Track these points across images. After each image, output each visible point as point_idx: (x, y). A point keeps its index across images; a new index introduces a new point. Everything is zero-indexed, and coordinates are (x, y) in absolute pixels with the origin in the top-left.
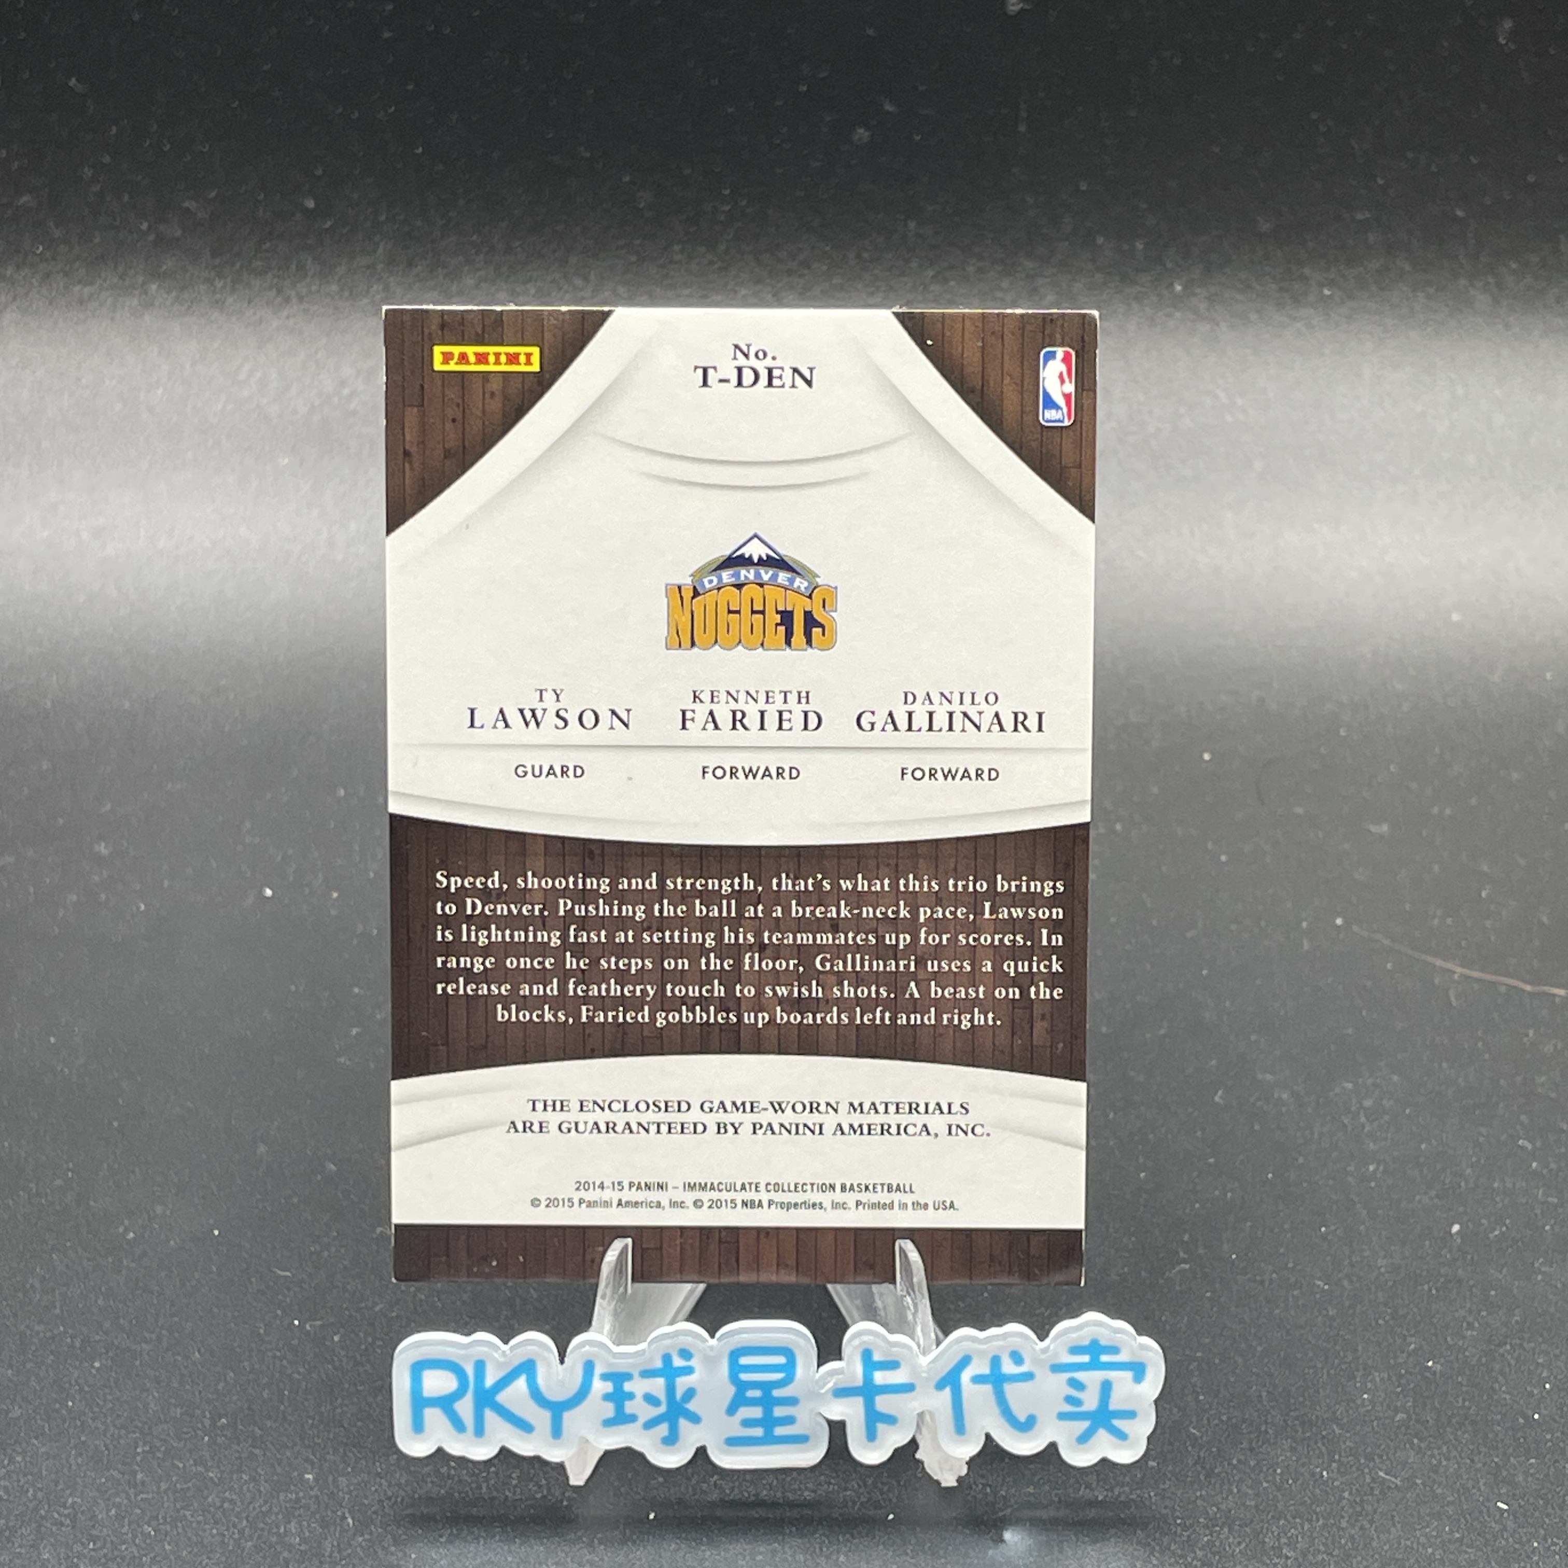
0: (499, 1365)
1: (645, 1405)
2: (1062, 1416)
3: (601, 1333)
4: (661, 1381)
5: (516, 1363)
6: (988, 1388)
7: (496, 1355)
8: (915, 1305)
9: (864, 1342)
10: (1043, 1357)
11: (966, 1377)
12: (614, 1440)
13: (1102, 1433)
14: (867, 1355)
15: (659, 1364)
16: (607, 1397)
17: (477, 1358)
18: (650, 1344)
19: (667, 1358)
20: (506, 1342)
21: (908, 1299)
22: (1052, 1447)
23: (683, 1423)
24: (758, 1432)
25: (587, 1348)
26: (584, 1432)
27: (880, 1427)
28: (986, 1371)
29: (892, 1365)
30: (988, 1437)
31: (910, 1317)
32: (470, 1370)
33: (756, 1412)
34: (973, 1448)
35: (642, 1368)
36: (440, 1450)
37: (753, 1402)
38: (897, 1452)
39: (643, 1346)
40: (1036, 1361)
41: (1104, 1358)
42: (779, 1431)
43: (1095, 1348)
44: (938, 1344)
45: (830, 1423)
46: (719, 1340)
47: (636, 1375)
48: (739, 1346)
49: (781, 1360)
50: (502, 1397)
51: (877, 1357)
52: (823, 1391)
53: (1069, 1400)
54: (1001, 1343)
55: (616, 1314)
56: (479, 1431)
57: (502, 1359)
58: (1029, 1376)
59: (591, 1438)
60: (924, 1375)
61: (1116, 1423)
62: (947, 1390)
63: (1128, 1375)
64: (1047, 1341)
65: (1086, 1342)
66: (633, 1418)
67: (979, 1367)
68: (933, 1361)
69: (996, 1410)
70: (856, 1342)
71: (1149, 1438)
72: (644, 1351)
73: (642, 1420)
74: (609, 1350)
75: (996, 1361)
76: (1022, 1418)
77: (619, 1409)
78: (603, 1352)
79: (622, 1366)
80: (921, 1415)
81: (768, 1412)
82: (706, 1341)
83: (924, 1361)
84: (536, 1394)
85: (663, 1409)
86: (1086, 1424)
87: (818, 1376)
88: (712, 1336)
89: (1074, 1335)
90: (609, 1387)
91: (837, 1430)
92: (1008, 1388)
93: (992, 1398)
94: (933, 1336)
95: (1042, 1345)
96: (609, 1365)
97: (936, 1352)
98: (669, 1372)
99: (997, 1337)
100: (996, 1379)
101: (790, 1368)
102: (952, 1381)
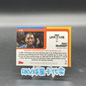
18: (36, 69)
25: (32, 69)
30: (55, 74)
38: (50, 75)
41: (62, 69)
51: (48, 69)
53: (60, 72)
99: (55, 68)
100: (55, 71)
101: (43, 70)
102: (53, 71)
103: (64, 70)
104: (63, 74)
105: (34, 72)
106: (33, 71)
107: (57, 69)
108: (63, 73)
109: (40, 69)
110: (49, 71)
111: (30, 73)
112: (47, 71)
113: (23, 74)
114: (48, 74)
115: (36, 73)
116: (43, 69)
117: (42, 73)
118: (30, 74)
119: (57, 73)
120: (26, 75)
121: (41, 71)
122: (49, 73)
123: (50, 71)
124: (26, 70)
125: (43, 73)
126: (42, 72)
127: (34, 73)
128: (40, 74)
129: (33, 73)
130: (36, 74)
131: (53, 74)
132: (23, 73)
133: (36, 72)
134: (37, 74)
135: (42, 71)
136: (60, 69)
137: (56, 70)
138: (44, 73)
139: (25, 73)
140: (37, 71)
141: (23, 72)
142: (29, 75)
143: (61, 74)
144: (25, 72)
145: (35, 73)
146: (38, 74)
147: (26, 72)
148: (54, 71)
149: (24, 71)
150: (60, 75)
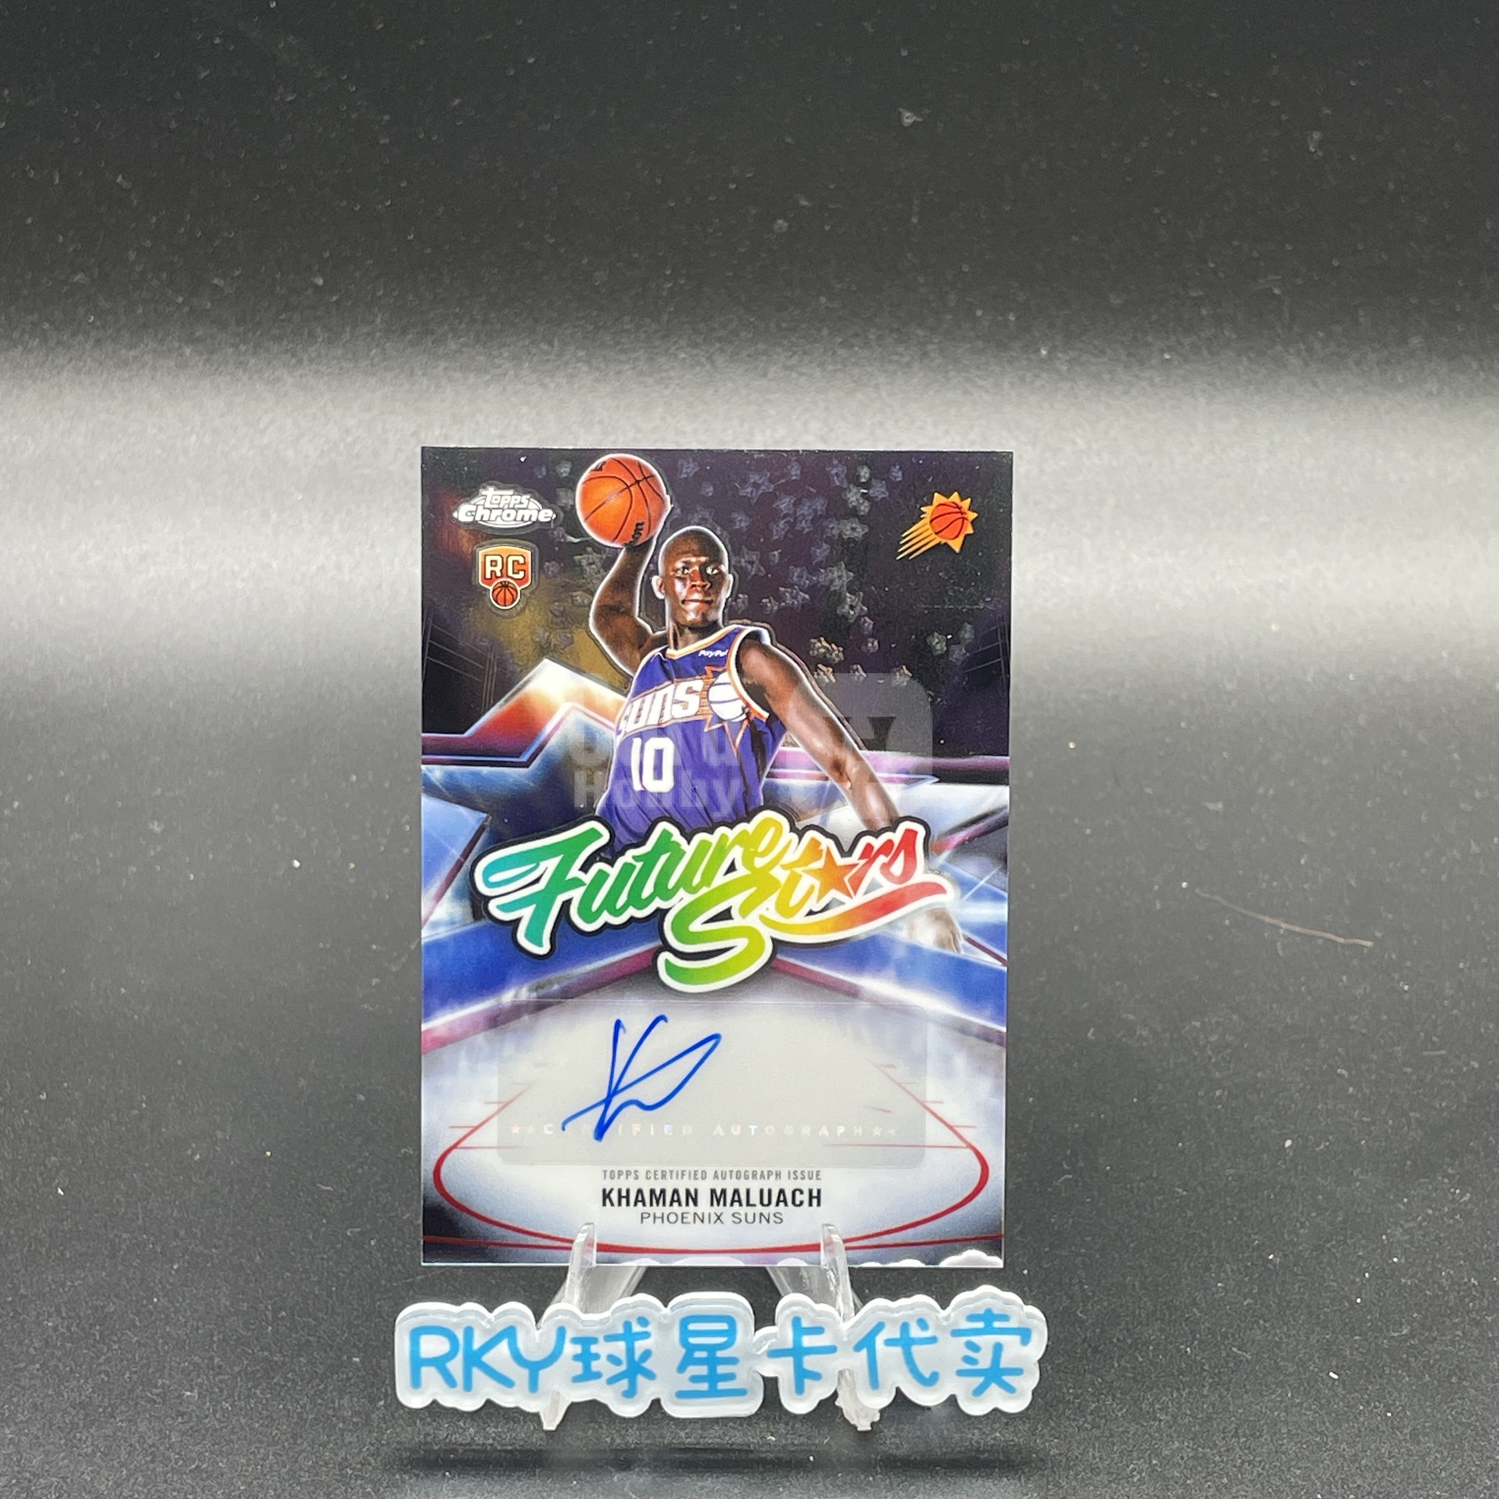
0: (486, 1331)
1: (608, 1364)
2: (961, 1373)
3: (570, 1302)
4: (622, 1345)
5: (499, 1329)
6: (898, 1350)
7: (483, 1323)
8: (837, 1280)
9: (795, 1312)
10: (945, 1323)
11: (880, 1340)
12: (583, 1394)
13: (994, 1388)
14: (796, 1322)
15: (621, 1330)
16: (576, 1358)
17: (465, 1326)
18: (614, 1312)
19: (627, 1325)
20: (490, 1310)
21: (831, 1274)
22: (952, 1401)
23: (640, 1379)
24: (704, 1386)
25: (560, 1317)
26: (556, 1387)
27: (807, 1382)
28: (897, 1335)
29: (818, 1330)
30: (898, 1391)
31: (832, 1288)
32: (460, 1335)
33: (703, 1370)
34: (885, 1400)
35: (606, 1334)
36: (434, 1402)
37: (700, 1362)
38: (821, 1403)
39: (607, 1314)
40: (939, 1327)
41: (997, 1324)
42: (721, 1386)
43: (988, 1317)
44: (857, 1311)
45: (764, 1378)
46: (671, 1308)
47: (601, 1339)
48: (688, 1315)
49: (724, 1326)
50: (486, 1358)
51: (805, 1324)
52: (759, 1353)
53: (967, 1359)
54: (911, 1312)
55: (583, 1285)
56: (468, 1386)
57: (488, 1326)
58: (933, 1340)
59: (561, 1391)
60: (845, 1339)
61: (1006, 1378)
62: (864, 1352)
63: (1016, 1339)
64: (949, 1309)
65: (982, 1312)
66: (598, 1375)
67: (892, 1332)
68: (853, 1327)
69: (905, 1368)
70: (788, 1312)
71: (1034, 1392)
72: (608, 1318)
73: (605, 1377)
74: (578, 1318)
75: (905, 1327)
76: (927, 1375)
77: (587, 1367)
78: (573, 1320)
79: (589, 1332)
80: (841, 1373)
81: (712, 1370)
82: (659, 1310)
83: (845, 1326)
84: (518, 1357)
85: (623, 1367)
86: (981, 1380)
87: (755, 1338)
88: (666, 1306)
89: (970, 1306)
90: (578, 1349)
91: (771, 1385)
92: (915, 1349)
93: (902, 1359)
94: (852, 1305)
95: (943, 1313)
96: (579, 1331)
97: (855, 1319)
98: (629, 1336)
99: (906, 1307)
100: (905, 1342)
101: (731, 1332)
102: (867, 1343)
103: (1025, 1335)
104: (1010, 1389)
105: (586, 1358)
106: (570, 1350)
107: (922, 1324)
108: (1018, 1372)
109: (685, 1322)
110: (808, 1341)
111: (520, 1375)
112: (789, 1344)
114: (800, 1389)
115: (612, 1380)
117: (713, 1378)
119: (930, 1381)
120: (470, 1404)
121: (691, 1349)
122: (816, 1376)
123: (832, 1350)
124: (469, 1332)
126: (712, 1362)
127: (588, 1375)
128: (682, 1395)
131: (874, 1383)
132: (429, 1373)
133: (613, 1359)
134: (630, 1393)
135: (712, 1349)
136: (972, 1318)
137: (915, 1332)
138: (731, 1377)
139: (450, 1381)
140: (640, 1346)
141: (417, 1363)
142: (506, 1400)
144: (456, 1366)
145: (608, 1370)
146: (648, 1391)
147: (473, 1360)
148: (883, 1352)
149: (433, 1346)
150: (975, 1408)
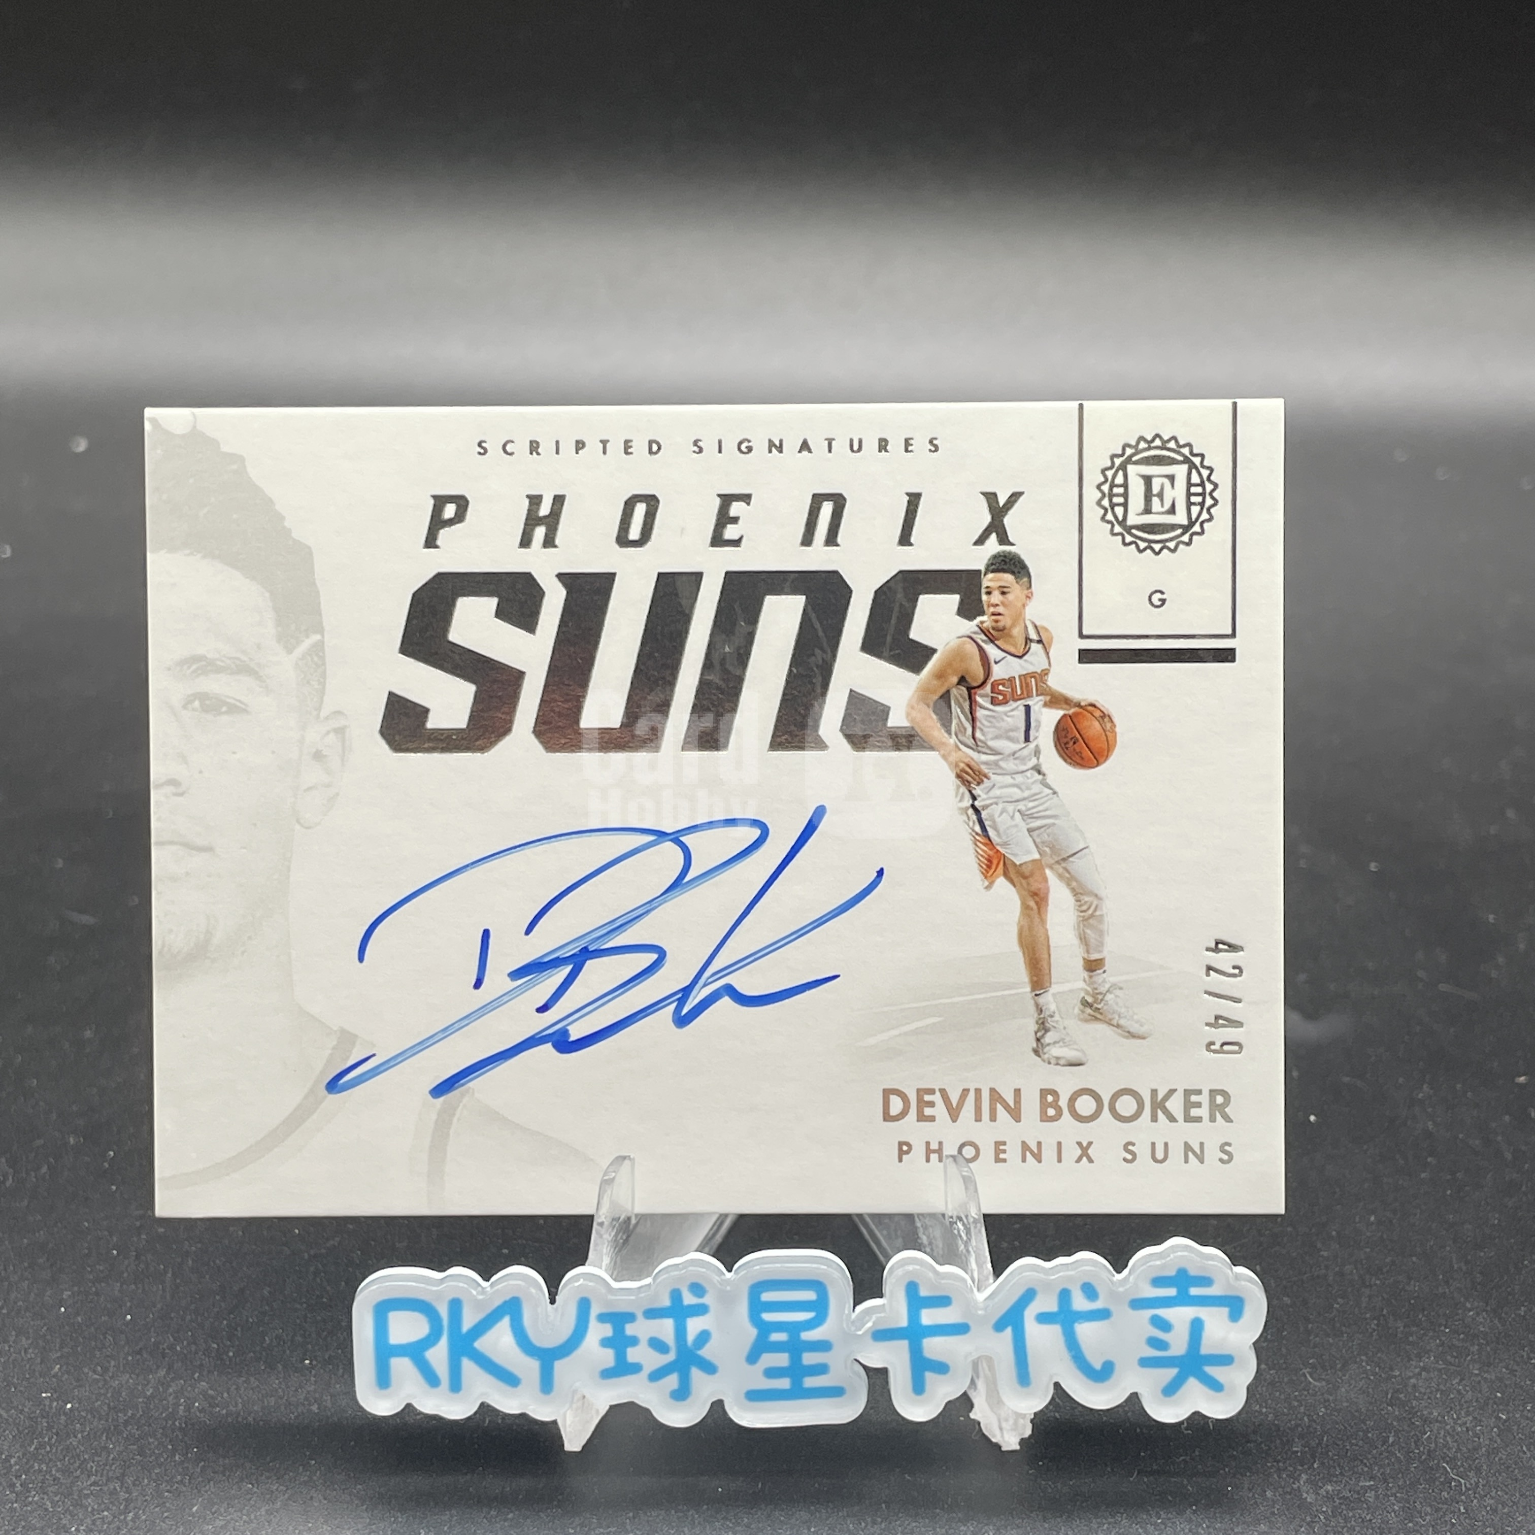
0: (478, 1305)
1: (650, 1351)
2: (1145, 1362)
3: (599, 1266)
4: (668, 1324)
5: (498, 1302)
6: (1054, 1331)
7: (475, 1294)
8: (968, 1232)
9: (909, 1274)
10: (1121, 1289)
11: (1030, 1314)
12: (619, 1394)
14: (912, 1288)
15: (666, 1302)
16: (606, 1343)
17: (450, 1298)
18: (655, 1279)
19: (676, 1295)
22: (1134, 1399)
23: (696, 1373)
24: (784, 1383)
25: (584, 1283)
26: (580, 1386)
27: (930, 1377)
28: (1054, 1307)
29: (943, 1301)
30: (1057, 1385)
32: (443, 1311)
34: (1037, 1401)
35: (647, 1307)
36: (409, 1406)
37: (777, 1347)
38: (947, 1408)
39: (648, 1281)
40: (1113, 1296)
41: (1194, 1291)
42: (810, 1382)
43: (1182, 1279)
44: (996, 1274)
45: (868, 1369)
46: (738, 1272)
47: (639, 1315)
48: (762, 1279)
49: (810, 1295)
50: (480, 1344)
51: (923, 1292)
52: (860, 1333)
53: (1154, 1343)
54: (1071, 1275)
56: (456, 1385)
57: (480, 1297)
58: (1103, 1314)
59: (593, 1391)
60: (980, 1312)
61: (1209, 1370)
62: (1009, 1330)
63: (1223, 1312)
64: (1126, 1272)
65: (1173, 1273)
66: (636, 1368)
67: (1046, 1303)
68: (990, 1298)
69: (1066, 1355)
71: (1249, 1388)
72: (649, 1285)
73: (647, 1370)
74: (607, 1286)
75: (1065, 1296)
76: (1098, 1366)
77: (621, 1356)
78: (601, 1289)
79: (622, 1305)
80: (976, 1363)
81: (796, 1359)
83: (980, 1297)
84: (524, 1343)
85: (671, 1356)
86: (1171, 1373)
87: (854, 1316)
88: (730, 1270)
89: (1158, 1263)
90: (607, 1330)
91: (877, 1379)
92: (1080, 1328)
93: (1060, 1341)
94: (989, 1267)
95: (1120, 1276)
96: (608, 1303)
97: (993, 1286)
98: (678, 1311)
99: (1066, 1268)
100: (1065, 1318)
101: (820, 1308)
102: (1012, 1319)
103: (1235, 1305)
104: (1216, 1386)
105: (619, 1343)
106: (597, 1332)
107: (1090, 1291)
108: (1226, 1360)
109: (758, 1288)
110: (928, 1317)
111: (527, 1368)
113: (383, 1380)
114: (918, 1387)
115: (656, 1376)
116: (818, 1286)
117: (796, 1371)
118: (547, 1384)
119: (1102, 1374)
120: (459, 1409)
121: (765, 1329)
122: (942, 1368)
123: (960, 1329)
124: (456, 1306)
125: (809, 1359)
126: (795, 1348)
127: (623, 1368)
128: (755, 1396)
129: (608, 1357)
130: (672, 1381)
131: (1023, 1377)
132: (401, 1366)
133: (657, 1345)
134: (681, 1394)
135: (794, 1329)
136: (1158, 1282)
137: (1080, 1303)
138: (822, 1369)
139: (432, 1379)
141: (385, 1352)
142: (509, 1404)
143: (1170, 1390)
144: (438, 1356)
145: (651, 1360)
146: (706, 1390)
147: (463, 1346)
148: (1034, 1332)
149: (406, 1327)
150: (1167, 1412)
